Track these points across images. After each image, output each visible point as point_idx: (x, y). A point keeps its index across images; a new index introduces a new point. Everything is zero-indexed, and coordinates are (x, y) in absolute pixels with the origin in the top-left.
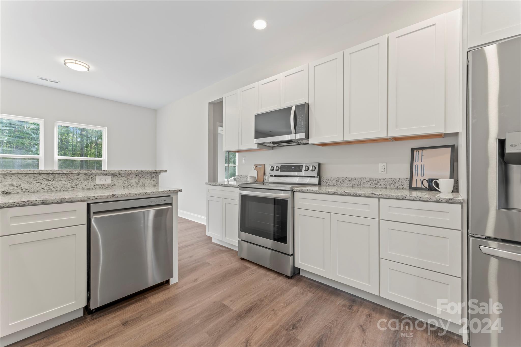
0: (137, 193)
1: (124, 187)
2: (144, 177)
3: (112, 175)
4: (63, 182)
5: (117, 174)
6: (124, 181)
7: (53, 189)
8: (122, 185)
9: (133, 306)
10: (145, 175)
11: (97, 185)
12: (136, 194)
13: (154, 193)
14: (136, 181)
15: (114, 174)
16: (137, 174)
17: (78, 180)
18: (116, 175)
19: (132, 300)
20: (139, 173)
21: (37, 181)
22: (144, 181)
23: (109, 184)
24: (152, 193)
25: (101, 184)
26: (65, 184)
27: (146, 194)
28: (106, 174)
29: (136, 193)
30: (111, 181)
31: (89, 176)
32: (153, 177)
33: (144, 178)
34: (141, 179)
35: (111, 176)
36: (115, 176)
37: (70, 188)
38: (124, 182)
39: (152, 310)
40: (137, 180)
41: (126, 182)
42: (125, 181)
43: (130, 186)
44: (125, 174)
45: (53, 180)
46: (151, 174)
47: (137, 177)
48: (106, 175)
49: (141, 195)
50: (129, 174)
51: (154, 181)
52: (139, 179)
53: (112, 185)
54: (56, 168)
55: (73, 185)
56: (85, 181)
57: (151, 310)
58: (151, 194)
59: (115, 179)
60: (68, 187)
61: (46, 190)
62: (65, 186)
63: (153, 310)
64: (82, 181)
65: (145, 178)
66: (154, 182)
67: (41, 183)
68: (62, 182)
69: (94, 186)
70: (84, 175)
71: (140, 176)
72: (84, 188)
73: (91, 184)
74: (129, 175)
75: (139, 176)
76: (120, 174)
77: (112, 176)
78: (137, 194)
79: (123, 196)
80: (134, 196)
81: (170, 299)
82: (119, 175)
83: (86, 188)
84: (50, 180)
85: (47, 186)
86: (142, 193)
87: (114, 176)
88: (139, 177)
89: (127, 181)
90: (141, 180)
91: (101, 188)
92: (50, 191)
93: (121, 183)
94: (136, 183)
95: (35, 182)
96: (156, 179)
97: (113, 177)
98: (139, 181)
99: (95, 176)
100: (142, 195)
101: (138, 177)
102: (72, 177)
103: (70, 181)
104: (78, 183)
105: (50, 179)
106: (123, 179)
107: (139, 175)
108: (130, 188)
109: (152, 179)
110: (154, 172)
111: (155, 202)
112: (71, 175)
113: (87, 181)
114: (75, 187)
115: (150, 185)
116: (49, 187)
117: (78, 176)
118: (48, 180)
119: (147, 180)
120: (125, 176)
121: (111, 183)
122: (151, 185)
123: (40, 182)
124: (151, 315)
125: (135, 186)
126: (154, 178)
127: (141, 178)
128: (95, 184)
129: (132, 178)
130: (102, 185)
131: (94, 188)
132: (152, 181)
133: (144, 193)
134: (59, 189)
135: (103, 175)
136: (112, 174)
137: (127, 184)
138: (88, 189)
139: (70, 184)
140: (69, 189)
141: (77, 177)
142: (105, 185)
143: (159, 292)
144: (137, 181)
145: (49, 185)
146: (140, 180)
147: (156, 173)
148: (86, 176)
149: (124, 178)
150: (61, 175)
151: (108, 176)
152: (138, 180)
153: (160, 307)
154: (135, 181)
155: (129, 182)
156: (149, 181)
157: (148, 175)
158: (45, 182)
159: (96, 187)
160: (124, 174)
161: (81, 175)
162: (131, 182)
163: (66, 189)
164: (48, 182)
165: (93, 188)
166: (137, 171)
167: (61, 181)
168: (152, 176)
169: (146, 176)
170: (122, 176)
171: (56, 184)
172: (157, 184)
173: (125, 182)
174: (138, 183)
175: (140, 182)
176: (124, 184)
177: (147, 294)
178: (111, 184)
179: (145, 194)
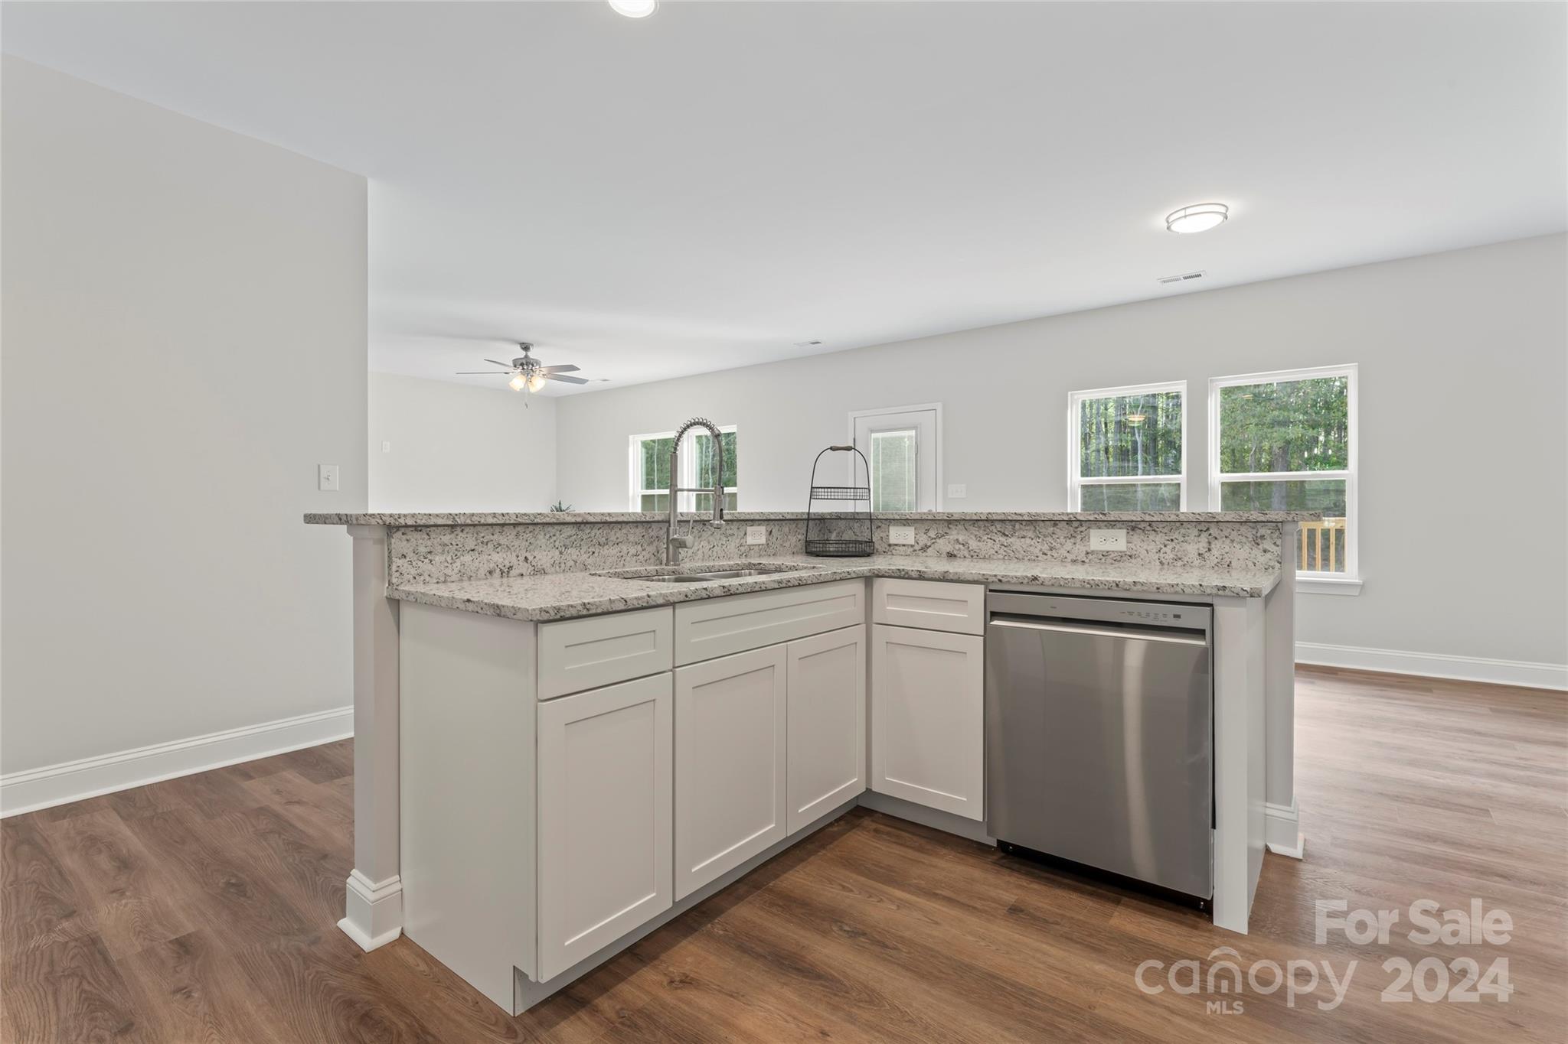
0: (1093, 580)
1: (1161, 563)
2: (1226, 537)
3: (1129, 526)
4: (1028, 541)
5: (1142, 525)
6: (1162, 547)
7: (1012, 554)
8: (1157, 557)
9: (1074, 897)
10: (1229, 530)
11: (1092, 551)
12: (1088, 583)
13: (1145, 588)
14: (1198, 549)
15: (1133, 524)
16: (1203, 527)
17: (1054, 536)
18: (1139, 526)
19: (1089, 884)
20: (1209, 524)
21: (989, 537)
22: (1227, 549)
23: (1121, 552)
24: (1139, 587)
25: (1104, 551)
26: (1031, 546)
27: (1117, 585)
28: (1113, 523)
29: (1089, 580)
30: (1128, 543)
31: (1077, 528)
32: (1262, 537)
33: (1228, 541)
34: (1216, 541)
35: (1125, 531)
36: (1138, 531)
37: (1040, 554)
38: (1161, 549)
39: (1086, 933)
40: (1202, 545)
41: (1168, 549)
42: (1165, 546)
43: (1180, 563)
44: (1166, 523)
45: (1012, 535)
46: (1253, 528)
47: (1202, 536)
48: (1113, 527)
49: (1104, 589)
50: (1178, 524)
51: (1265, 551)
52: (1209, 543)
53: (1130, 556)
54: (1215, 506)
55: (1045, 548)
56: (1068, 541)
57: (1083, 932)
58: (1135, 588)
59: (1137, 538)
60: (1037, 551)
61: (1001, 556)
62: (1032, 549)
63: (1087, 935)
64: (1062, 540)
65: (1233, 541)
66: (1268, 555)
67: (994, 541)
68: (1027, 539)
69: (1088, 553)
70: (1067, 526)
71: (1214, 531)
72: (1066, 558)
73: (1079, 550)
74: (1177, 528)
75: (1211, 531)
76: (1150, 525)
77: (1130, 531)
78: (1092, 582)
79: (1055, 582)
80: (1084, 587)
81: (1154, 948)
82: (1148, 528)
83: (1070, 557)
84: (1008, 536)
85: (1003, 547)
86: (1107, 581)
87: (1133, 529)
88: (1210, 535)
89: (1170, 547)
90: (1218, 546)
91: (1103, 561)
92: (1007, 558)
93: (1155, 550)
94: (1199, 554)
95: (985, 538)
96: (1273, 546)
97: (1131, 533)
98: (1209, 550)
99: (1089, 528)
100: (1106, 587)
101: (1204, 535)
102: (1043, 530)
103: (1039, 538)
104: (1054, 544)
105: (1007, 533)
106: (1160, 539)
107: (1208, 529)
108: (1179, 570)
109: (1258, 545)
110: (1259, 519)
111: (1144, 615)
112: (1042, 524)
113: (1072, 540)
114: (1049, 553)
115: (1250, 564)
116: (1005, 549)
117: (1055, 529)
118: (1004, 534)
119: (1239, 546)
120: (1165, 530)
121: (1125, 550)
122: (1255, 564)
123: (993, 538)
124: (1071, 940)
125: (1197, 563)
126: (1264, 541)
127: (1216, 538)
128: (1089, 551)
129: (1187, 538)
130: (1105, 554)
131: (1087, 561)
132: (1257, 552)
133: (1113, 581)
134: (1021, 557)
135: (1106, 526)
136: (1130, 524)
137: (1172, 556)
138: (1074, 561)
139: (1039, 547)
140: (1037, 557)
141: (1052, 529)
142: (1113, 555)
143: (1160, 916)
144: (1203, 547)
145: (1006, 544)
146: (1213, 546)
147: (1274, 524)
148: (1070, 528)
149: (1162, 537)
150: (1024, 523)
151: (1120, 528)
152: (1206, 545)
153: (1107, 944)
154: (1196, 547)
155: (1176, 550)
156: (1248, 551)
157: (1243, 529)
158: (1001, 538)
159: (1090, 556)
160: (1161, 525)
161: (1061, 525)
162: (1184, 551)
163: (1033, 558)
164: (1003, 539)
165: (1084, 559)
166: (1198, 516)
167: (1024, 537)
168: (1259, 535)
169: (1235, 533)
170: (1154, 530)
171: (1015, 542)
172: (1280, 563)
173: (1164, 549)
174: (1206, 555)
175: (1214, 551)
176: (1161, 555)
177: (1129, 897)
178: (1128, 553)
179: (1114, 584)
